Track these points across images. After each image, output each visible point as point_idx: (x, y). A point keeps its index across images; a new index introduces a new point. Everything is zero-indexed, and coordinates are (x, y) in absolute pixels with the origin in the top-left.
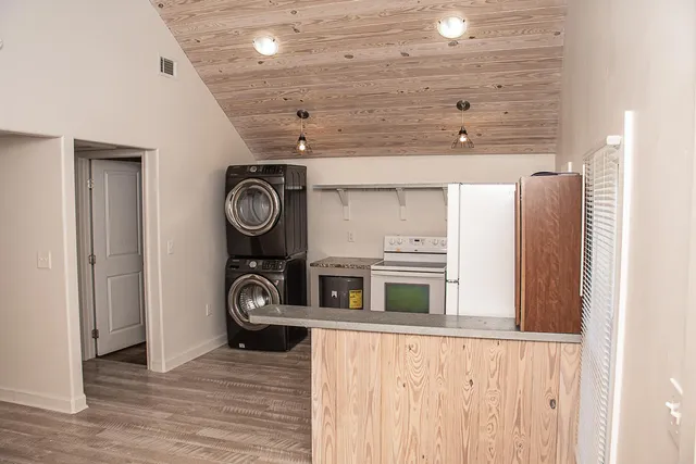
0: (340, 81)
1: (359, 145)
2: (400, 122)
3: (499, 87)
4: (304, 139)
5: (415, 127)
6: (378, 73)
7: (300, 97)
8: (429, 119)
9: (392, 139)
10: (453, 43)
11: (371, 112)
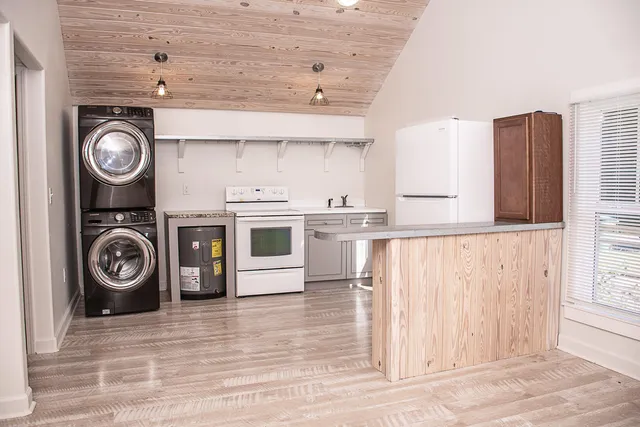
0: (223, 28)
1: (203, 96)
2: (256, 76)
3: (354, 55)
4: (164, 83)
5: (266, 83)
6: (263, 26)
7: (169, 38)
8: (284, 77)
9: (238, 93)
10: (341, 11)
11: (233, 63)
